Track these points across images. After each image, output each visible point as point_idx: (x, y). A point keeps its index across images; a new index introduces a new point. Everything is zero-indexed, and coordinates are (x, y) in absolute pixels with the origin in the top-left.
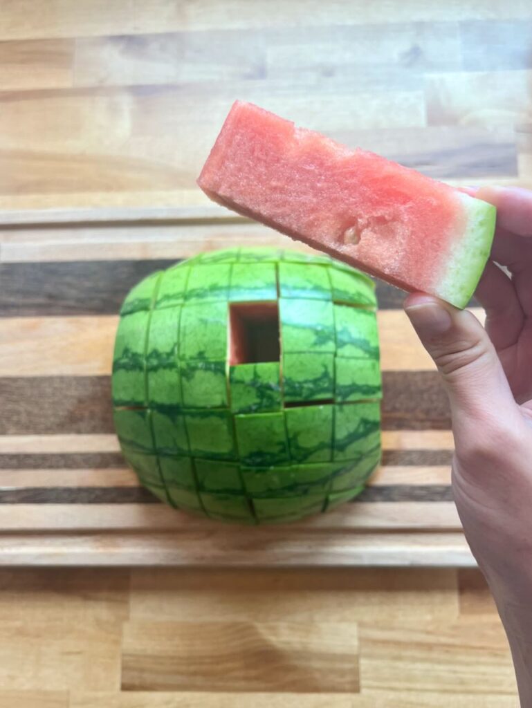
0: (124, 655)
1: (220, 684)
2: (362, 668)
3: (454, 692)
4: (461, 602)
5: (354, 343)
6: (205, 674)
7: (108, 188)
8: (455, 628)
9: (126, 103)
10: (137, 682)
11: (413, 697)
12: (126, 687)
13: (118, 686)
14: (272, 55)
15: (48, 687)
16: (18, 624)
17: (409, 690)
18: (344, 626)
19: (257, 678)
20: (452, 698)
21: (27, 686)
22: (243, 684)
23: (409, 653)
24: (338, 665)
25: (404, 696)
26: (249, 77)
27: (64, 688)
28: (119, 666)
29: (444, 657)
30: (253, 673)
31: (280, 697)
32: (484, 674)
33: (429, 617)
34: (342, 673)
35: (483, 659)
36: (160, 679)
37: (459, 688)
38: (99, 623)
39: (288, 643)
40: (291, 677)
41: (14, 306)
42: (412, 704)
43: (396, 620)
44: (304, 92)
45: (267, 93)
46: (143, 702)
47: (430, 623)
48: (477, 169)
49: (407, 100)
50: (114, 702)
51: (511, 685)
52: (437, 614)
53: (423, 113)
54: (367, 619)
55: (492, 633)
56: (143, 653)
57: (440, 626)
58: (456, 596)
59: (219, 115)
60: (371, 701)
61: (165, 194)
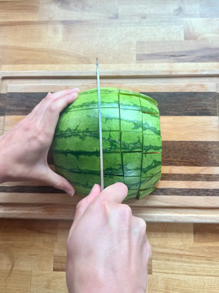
0: (54, 256)
2: (153, 264)
3: (191, 275)
4: (194, 237)
5: (150, 128)
7: (52, 63)
8: (191, 248)
9: (60, 28)
10: (60, 268)
11: (174, 277)
12: (55, 270)
13: (52, 269)
14: (121, 9)
15: (23, 269)
16: (11, 242)
17: (172, 273)
20: (190, 277)
23: (173, 258)
25: (170, 275)
26: (111, 18)
27: (30, 269)
28: (53, 261)
29: (187, 260)
32: (204, 268)
33: (181, 244)
35: (203, 262)
37: (193, 273)
38: (44, 242)
41: (12, 110)
42: (173, 279)
43: (167, 244)
44: (134, 24)
45: (118, 25)
46: (62, 276)
47: (182, 246)
48: (204, 58)
49: (176, 29)
50: (50, 275)
51: (215, 272)
52: (184, 242)
53: (183, 35)
54: (155, 243)
55: (207, 251)
56: (63, 256)
57: (186, 247)
58: (193, 235)
59: (98, 34)
60: (157, 278)
61: (76, 66)
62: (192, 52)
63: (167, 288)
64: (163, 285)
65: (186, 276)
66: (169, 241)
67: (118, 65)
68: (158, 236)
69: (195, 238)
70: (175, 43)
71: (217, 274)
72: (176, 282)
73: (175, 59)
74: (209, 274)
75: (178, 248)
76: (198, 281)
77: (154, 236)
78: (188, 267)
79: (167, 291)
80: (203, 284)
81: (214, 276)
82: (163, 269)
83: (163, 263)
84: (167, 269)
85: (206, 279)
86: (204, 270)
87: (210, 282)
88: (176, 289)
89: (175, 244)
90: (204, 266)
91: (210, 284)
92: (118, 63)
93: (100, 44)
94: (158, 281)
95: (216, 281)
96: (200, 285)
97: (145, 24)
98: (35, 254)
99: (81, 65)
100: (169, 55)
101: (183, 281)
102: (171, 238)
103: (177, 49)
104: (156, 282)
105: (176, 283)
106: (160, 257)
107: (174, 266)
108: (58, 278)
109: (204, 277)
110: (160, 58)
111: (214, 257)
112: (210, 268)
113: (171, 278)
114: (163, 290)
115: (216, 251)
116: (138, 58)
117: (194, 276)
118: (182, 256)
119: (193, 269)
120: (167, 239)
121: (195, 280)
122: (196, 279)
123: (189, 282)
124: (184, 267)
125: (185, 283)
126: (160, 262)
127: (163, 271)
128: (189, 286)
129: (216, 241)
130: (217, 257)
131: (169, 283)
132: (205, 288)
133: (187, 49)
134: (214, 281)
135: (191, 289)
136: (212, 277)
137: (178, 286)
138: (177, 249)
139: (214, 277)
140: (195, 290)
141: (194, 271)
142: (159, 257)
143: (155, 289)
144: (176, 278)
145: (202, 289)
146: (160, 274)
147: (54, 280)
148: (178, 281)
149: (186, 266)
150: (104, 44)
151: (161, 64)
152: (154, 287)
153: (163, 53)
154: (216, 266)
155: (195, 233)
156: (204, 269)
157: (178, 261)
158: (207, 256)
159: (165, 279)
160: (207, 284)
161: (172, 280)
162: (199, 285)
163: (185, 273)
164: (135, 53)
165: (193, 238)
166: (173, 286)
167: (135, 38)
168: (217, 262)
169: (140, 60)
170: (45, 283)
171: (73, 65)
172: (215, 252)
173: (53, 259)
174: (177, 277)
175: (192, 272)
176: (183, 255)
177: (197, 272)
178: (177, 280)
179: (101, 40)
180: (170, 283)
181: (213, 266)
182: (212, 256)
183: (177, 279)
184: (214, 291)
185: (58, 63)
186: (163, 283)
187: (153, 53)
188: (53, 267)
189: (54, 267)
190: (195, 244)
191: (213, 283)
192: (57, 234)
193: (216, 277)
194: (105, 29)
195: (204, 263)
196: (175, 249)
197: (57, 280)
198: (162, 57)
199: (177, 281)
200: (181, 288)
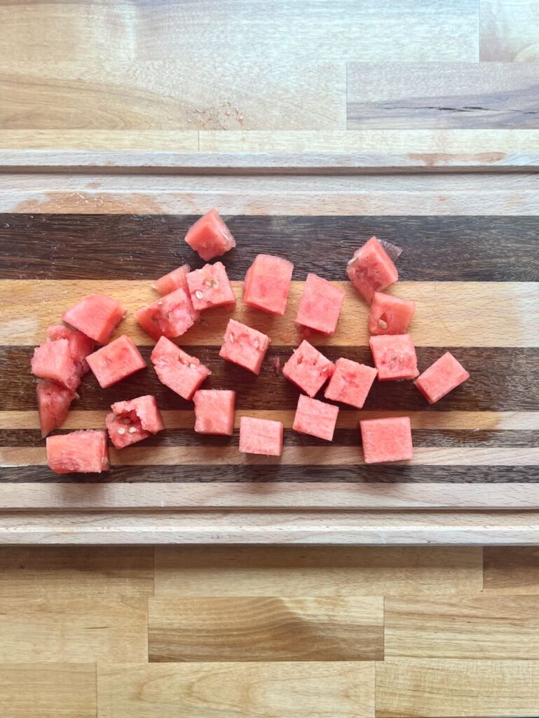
0: (149, 629)
1: (249, 654)
2: (386, 637)
3: (473, 658)
4: (485, 576)
6: (232, 645)
8: (476, 600)
9: (130, 15)
10: (164, 654)
11: (434, 663)
12: (152, 659)
13: (147, 658)
15: (75, 660)
16: (39, 600)
17: (432, 657)
18: (369, 599)
19: (284, 648)
20: (471, 663)
21: (53, 660)
22: (270, 653)
23: (433, 624)
24: (364, 636)
25: (425, 662)
27: (92, 660)
28: (147, 639)
29: (467, 627)
30: (280, 643)
31: (306, 665)
32: (503, 642)
33: (453, 591)
34: (368, 642)
35: (502, 629)
36: (188, 651)
37: (478, 654)
38: (123, 598)
39: (315, 616)
40: (317, 647)
42: (433, 669)
43: (422, 593)
44: (340, 10)
45: (297, 11)
46: (172, 672)
47: (454, 596)
48: (532, 116)
49: (459, 26)
50: (142, 672)
51: (527, 652)
52: (461, 588)
53: (476, 46)
54: (392, 593)
55: (513, 605)
56: (170, 627)
57: (463, 599)
58: (482, 571)
59: (240, 37)
60: (394, 667)
61: (179, 135)
62: (500, 98)
63: (417, 688)
64: (409, 683)
65: (462, 663)
66: (427, 586)
67: (298, 133)
68: (399, 575)
69: (487, 577)
70: (455, 71)
71: (531, 654)
72: (438, 674)
73: (453, 118)
74: (514, 655)
75: (445, 601)
76: (490, 670)
77: (389, 575)
78: (468, 642)
79: (418, 694)
80: (501, 676)
81: (527, 659)
82: (409, 648)
83: (410, 635)
84: (420, 648)
85: (508, 667)
86: (504, 648)
87: (515, 672)
88: (439, 689)
89: (440, 593)
90: (505, 638)
91: (515, 676)
92: (298, 129)
93: (245, 70)
94: (398, 674)
95: (530, 669)
96: (493, 680)
97: (371, 11)
98: (101, 626)
99: (193, 133)
100: (437, 106)
101: (454, 671)
102: (431, 578)
103: (461, 89)
104: (392, 677)
105: (439, 678)
106: (403, 622)
107: (435, 641)
108: (163, 677)
109: (503, 661)
110: (412, 116)
111: (527, 619)
112: (518, 642)
113: (427, 666)
114: (409, 693)
115: (532, 605)
116: (352, 114)
117: (479, 661)
118: (453, 619)
119: (479, 645)
120: (421, 582)
121: (482, 670)
122: (484, 668)
123: (468, 673)
124: (458, 642)
125: (459, 676)
126: (403, 633)
127: (409, 653)
128: (469, 682)
129: (534, 584)
130: (535, 618)
131: (422, 679)
132: (504, 685)
133: (488, 88)
134: (525, 670)
135: (473, 689)
136: (520, 661)
137: (442, 682)
138: (444, 604)
139: (526, 662)
140: (482, 690)
141: (482, 651)
142: (401, 622)
143: (390, 691)
144: (439, 666)
145: (498, 687)
146: (402, 659)
147: (152, 680)
148: (444, 673)
149: (463, 640)
150: (257, 70)
151: (414, 133)
152: (388, 687)
153: (420, 99)
154: (531, 637)
155: (486, 566)
156: (504, 645)
157: (443, 630)
158: (512, 617)
159: (414, 670)
160: (510, 677)
161: (430, 671)
162: (491, 680)
163: (459, 656)
164: (344, 97)
165: (481, 579)
166: (432, 683)
167: (345, 52)
168: (535, 628)
169: (360, 118)
170: (130, 688)
171: (172, 132)
172: (530, 608)
173: (146, 635)
174: (440, 664)
175: (476, 651)
176: (459, 616)
177: (489, 651)
178: (442, 670)
179: (246, 58)
180: (425, 677)
181: (526, 639)
182: (524, 616)
183: (440, 668)
184: (525, 690)
185: (128, 126)
186: (409, 677)
187: (394, 98)
188: (147, 654)
189: (151, 653)
190: (485, 590)
191: (523, 674)
192: (153, 579)
193: (530, 662)
194: (257, 22)
195: (504, 633)
196: (438, 604)
197: (160, 681)
198: (417, 111)
199: (442, 673)
200: (450, 688)
